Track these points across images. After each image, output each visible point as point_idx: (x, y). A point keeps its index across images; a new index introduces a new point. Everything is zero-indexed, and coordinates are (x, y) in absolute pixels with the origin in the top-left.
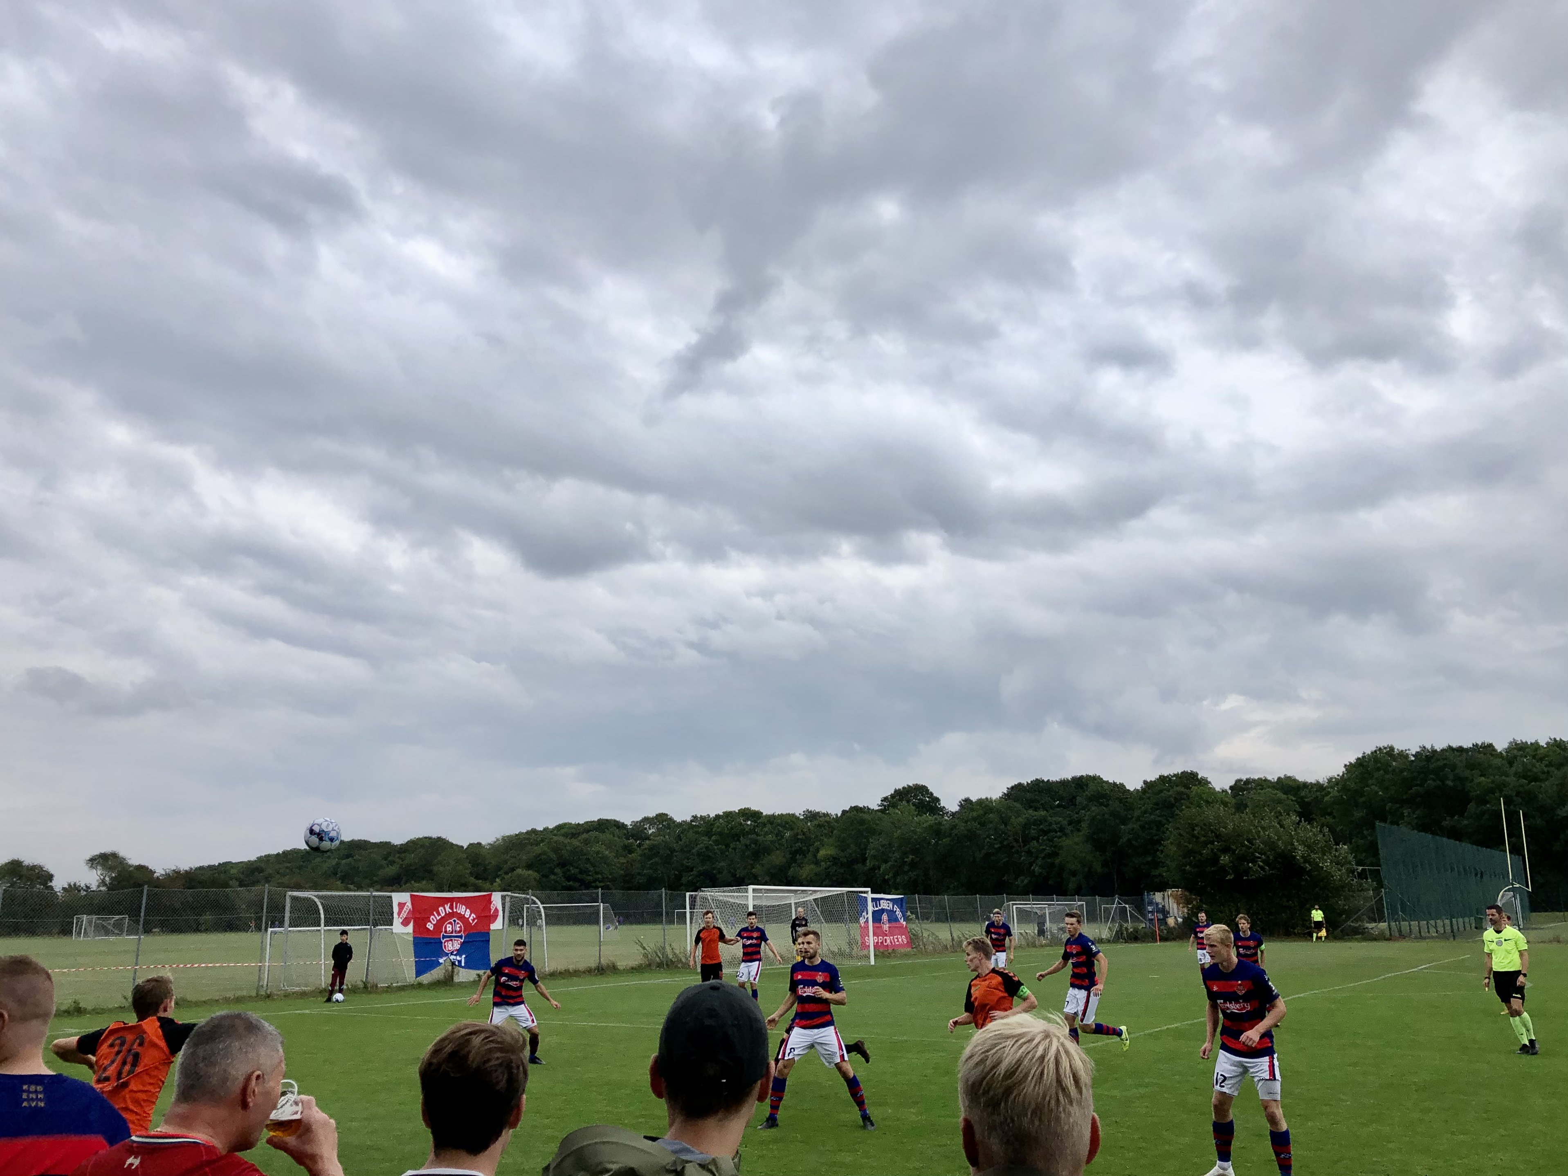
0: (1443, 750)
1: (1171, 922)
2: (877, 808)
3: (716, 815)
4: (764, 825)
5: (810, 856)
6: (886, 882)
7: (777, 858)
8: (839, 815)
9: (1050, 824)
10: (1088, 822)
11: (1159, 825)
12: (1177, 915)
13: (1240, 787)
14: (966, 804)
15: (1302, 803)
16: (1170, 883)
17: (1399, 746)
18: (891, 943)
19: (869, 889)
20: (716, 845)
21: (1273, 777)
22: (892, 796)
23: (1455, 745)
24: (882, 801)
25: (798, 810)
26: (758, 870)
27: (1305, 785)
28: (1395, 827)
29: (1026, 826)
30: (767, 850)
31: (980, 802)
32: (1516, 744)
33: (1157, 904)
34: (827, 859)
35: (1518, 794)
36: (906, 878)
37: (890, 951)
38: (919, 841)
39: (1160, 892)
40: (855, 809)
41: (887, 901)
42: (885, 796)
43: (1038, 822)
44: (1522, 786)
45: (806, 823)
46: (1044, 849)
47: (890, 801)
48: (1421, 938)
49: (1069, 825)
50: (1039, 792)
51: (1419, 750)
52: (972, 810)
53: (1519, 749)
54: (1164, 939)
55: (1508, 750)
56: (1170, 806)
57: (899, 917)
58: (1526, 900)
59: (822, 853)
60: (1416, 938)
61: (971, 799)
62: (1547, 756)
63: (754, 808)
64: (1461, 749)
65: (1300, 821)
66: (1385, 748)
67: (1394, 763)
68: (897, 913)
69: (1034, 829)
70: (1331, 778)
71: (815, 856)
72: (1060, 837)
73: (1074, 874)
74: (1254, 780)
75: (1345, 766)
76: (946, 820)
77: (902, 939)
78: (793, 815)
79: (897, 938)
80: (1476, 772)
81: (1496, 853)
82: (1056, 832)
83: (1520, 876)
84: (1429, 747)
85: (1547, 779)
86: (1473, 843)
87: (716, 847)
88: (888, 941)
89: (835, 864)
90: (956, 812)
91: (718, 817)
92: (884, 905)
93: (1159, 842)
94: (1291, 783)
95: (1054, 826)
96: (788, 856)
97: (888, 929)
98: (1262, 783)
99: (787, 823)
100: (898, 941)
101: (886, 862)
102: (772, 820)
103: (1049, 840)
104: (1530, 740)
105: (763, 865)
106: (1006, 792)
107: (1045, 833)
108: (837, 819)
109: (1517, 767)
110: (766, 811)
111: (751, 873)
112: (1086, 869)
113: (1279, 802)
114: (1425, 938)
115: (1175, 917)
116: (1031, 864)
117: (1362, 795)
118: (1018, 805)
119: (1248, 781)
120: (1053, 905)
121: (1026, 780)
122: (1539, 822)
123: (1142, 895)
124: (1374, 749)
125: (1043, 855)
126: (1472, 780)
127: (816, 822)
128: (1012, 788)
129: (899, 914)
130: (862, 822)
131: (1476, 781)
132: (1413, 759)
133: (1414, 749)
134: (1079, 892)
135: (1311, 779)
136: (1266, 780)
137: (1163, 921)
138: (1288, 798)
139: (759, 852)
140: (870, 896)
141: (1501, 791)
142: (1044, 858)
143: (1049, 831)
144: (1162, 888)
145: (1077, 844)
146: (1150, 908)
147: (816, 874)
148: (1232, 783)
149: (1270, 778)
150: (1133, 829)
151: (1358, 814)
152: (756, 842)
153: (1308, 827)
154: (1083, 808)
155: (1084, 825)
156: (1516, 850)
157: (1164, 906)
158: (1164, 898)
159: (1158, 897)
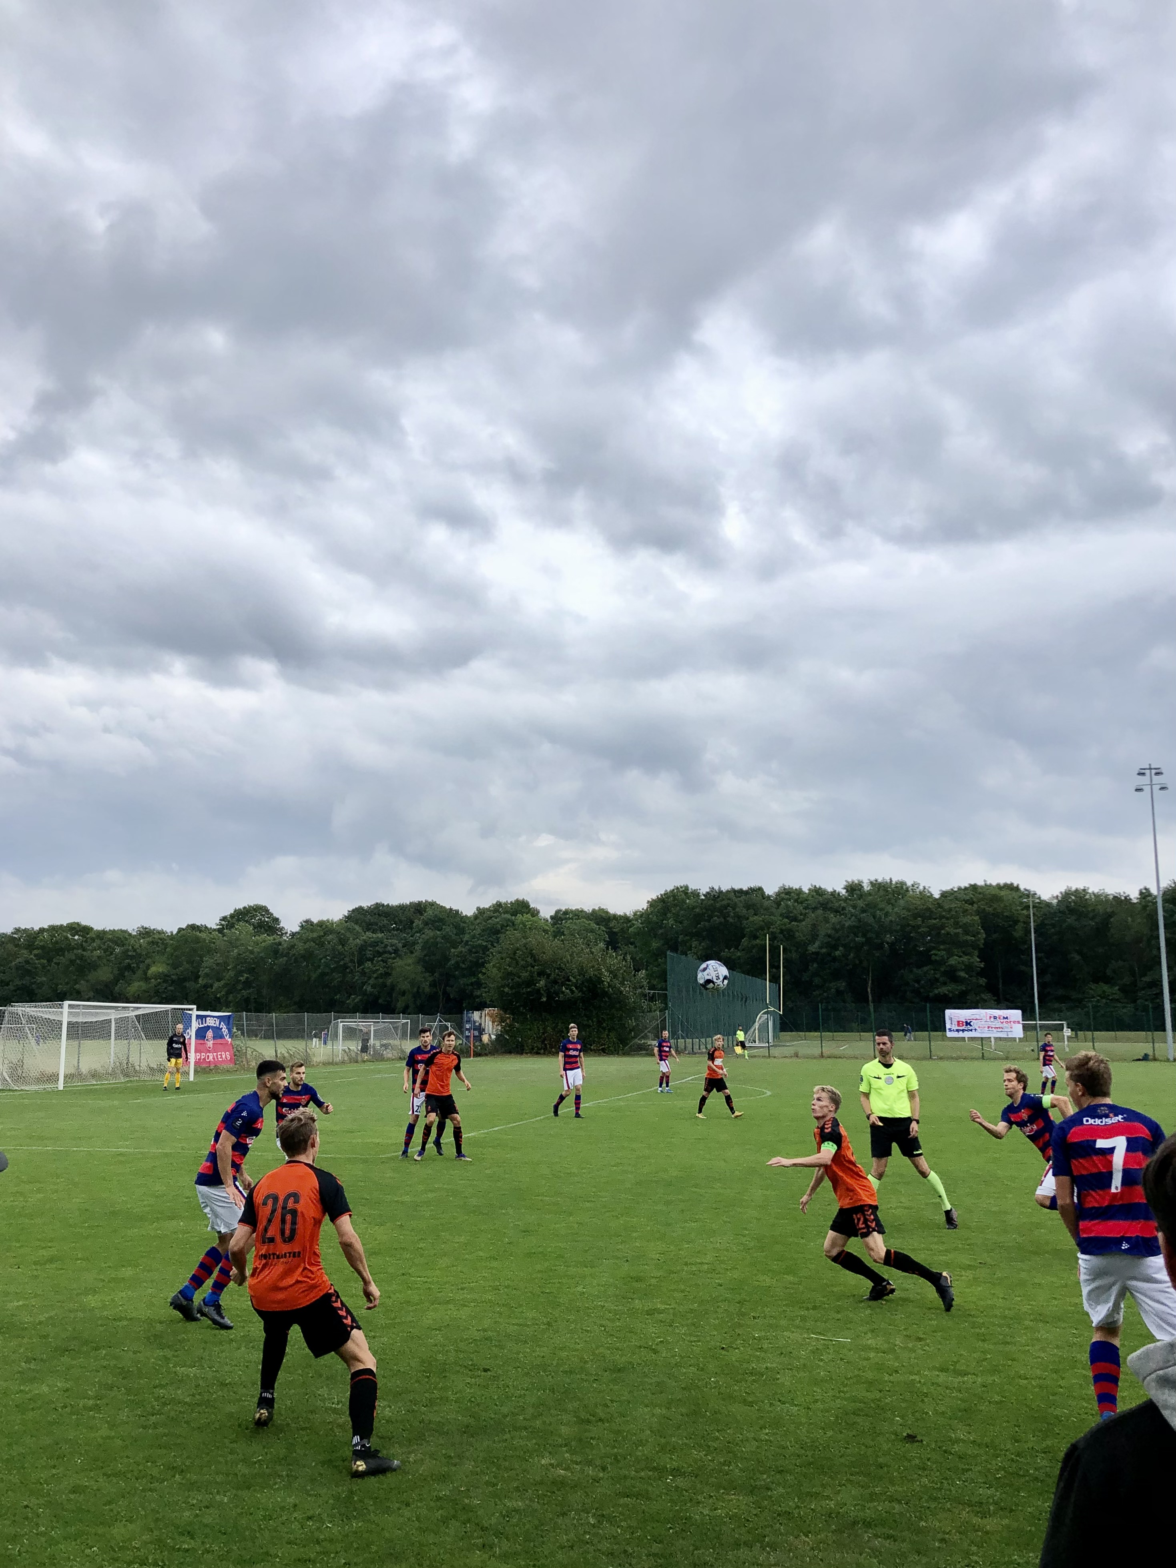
0: (728, 891)
1: (485, 1038)
2: (216, 927)
3: (40, 929)
4: (93, 940)
5: (139, 973)
6: (218, 1000)
7: (104, 974)
8: (175, 933)
9: (386, 946)
10: (422, 944)
11: (485, 949)
12: (490, 1032)
13: (560, 917)
14: (307, 925)
15: (612, 934)
16: (488, 1002)
17: (692, 887)
18: (214, 1059)
19: (195, 1007)
20: (37, 959)
21: (588, 908)
22: (232, 916)
23: (737, 888)
24: (220, 920)
25: (131, 925)
26: (82, 986)
27: (615, 917)
28: (683, 957)
29: (362, 949)
30: (94, 966)
31: (321, 924)
32: (785, 889)
33: (475, 1022)
34: (156, 976)
35: (782, 931)
36: (239, 996)
37: (212, 1067)
38: (256, 960)
39: (478, 1010)
40: (193, 927)
41: (213, 1018)
42: (223, 915)
43: (375, 944)
44: (785, 925)
45: (139, 940)
46: (377, 970)
47: (229, 922)
48: (693, 1053)
49: (403, 947)
50: (379, 915)
51: (708, 890)
52: (312, 931)
53: (787, 893)
54: (477, 1055)
55: (778, 894)
56: (498, 932)
57: (225, 1034)
58: (778, 1022)
59: (153, 970)
60: (689, 1054)
61: (312, 920)
62: (807, 900)
63: (84, 922)
64: (741, 891)
65: (608, 949)
66: (681, 887)
67: (688, 901)
68: (223, 1030)
69: (370, 950)
70: (637, 912)
71: (146, 974)
72: (394, 958)
73: (403, 994)
74: (572, 911)
75: (648, 902)
76: (285, 941)
77: (226, 1055)
78: (126, 932)
79: (221, 1055)
80: (752, 911)
81: (759, 980)
82: (391, 954)
83: (775, 1002)
84: (717, 888)
85: (804, 920)
86: (743, 972)
87: (36, 961)
88: (211, 1058)
89: (165, 981)
90: (296, 933)
91: (42, 930)
92: (210, 1022)
93: (483, 965)
94: (604, 915)
95: (389, 948)
96: (116, 972)
97: (211, 1046)
98: (578, 914)
99: (119, 938)
100: (221, 1058)
101: (219, 980)
102: (102, 935)
103: (382, 960)
104: (796, 886)
105: (87, 981)
106: (347, 915)
107: (380, 954)
108: (172, 937)
109: (782, 909)
110: (98, 926)
111: (75, 989)
112: (415, 990)
113: (592, 931)
114: (695, 1054)
115: (490, 1035)
116: (364, 984)
117: (661, 927)
118: (357, 928)
119: (566, 912)
120: (378, 1022)
121: (366, 903)
122: (794, 955)
123: (462, 1013)
124: (672, 888)
125: (375, 975)
126: (748, 919)
127: (150, 939)
128: (353, 911)
129: (225, 1030)
130: (197, 940)
131: (751, 919)
132: (703, 897)
133: (704, 890)
134: (405, 1011)
135: (620, 912)
136: (582, 911)
137: (479, 1038)
138: (599, 928)
139: (84, 967)
140: (195, 1013)
141: (769, 928)
142: (376, 978)
143: (385, 952)
144: (480, 1007)
145: (409, 965)
146: (468, 1026)
147: (145, 991)
148: (553, 913)
149: (586, 910)
150: (461, 952)
151: (655, 944)
152: (81, 958)
153: (614, 954)
154: (419, 932)
155: (418, 947)
156: (775, 979)
157: (480, 1024)
158: (481, 1017)
159: (476, 1015)
